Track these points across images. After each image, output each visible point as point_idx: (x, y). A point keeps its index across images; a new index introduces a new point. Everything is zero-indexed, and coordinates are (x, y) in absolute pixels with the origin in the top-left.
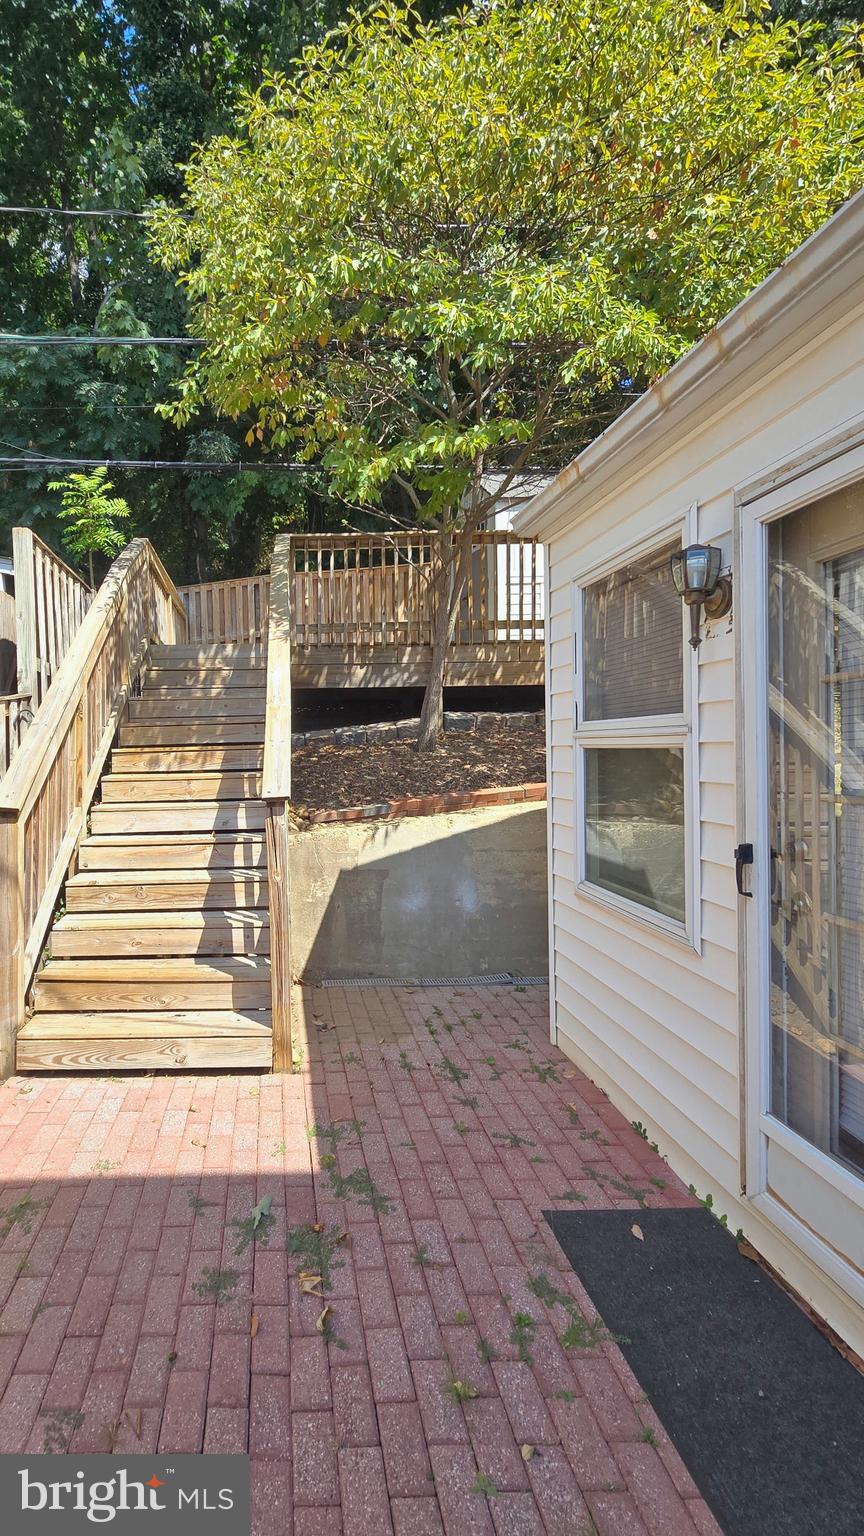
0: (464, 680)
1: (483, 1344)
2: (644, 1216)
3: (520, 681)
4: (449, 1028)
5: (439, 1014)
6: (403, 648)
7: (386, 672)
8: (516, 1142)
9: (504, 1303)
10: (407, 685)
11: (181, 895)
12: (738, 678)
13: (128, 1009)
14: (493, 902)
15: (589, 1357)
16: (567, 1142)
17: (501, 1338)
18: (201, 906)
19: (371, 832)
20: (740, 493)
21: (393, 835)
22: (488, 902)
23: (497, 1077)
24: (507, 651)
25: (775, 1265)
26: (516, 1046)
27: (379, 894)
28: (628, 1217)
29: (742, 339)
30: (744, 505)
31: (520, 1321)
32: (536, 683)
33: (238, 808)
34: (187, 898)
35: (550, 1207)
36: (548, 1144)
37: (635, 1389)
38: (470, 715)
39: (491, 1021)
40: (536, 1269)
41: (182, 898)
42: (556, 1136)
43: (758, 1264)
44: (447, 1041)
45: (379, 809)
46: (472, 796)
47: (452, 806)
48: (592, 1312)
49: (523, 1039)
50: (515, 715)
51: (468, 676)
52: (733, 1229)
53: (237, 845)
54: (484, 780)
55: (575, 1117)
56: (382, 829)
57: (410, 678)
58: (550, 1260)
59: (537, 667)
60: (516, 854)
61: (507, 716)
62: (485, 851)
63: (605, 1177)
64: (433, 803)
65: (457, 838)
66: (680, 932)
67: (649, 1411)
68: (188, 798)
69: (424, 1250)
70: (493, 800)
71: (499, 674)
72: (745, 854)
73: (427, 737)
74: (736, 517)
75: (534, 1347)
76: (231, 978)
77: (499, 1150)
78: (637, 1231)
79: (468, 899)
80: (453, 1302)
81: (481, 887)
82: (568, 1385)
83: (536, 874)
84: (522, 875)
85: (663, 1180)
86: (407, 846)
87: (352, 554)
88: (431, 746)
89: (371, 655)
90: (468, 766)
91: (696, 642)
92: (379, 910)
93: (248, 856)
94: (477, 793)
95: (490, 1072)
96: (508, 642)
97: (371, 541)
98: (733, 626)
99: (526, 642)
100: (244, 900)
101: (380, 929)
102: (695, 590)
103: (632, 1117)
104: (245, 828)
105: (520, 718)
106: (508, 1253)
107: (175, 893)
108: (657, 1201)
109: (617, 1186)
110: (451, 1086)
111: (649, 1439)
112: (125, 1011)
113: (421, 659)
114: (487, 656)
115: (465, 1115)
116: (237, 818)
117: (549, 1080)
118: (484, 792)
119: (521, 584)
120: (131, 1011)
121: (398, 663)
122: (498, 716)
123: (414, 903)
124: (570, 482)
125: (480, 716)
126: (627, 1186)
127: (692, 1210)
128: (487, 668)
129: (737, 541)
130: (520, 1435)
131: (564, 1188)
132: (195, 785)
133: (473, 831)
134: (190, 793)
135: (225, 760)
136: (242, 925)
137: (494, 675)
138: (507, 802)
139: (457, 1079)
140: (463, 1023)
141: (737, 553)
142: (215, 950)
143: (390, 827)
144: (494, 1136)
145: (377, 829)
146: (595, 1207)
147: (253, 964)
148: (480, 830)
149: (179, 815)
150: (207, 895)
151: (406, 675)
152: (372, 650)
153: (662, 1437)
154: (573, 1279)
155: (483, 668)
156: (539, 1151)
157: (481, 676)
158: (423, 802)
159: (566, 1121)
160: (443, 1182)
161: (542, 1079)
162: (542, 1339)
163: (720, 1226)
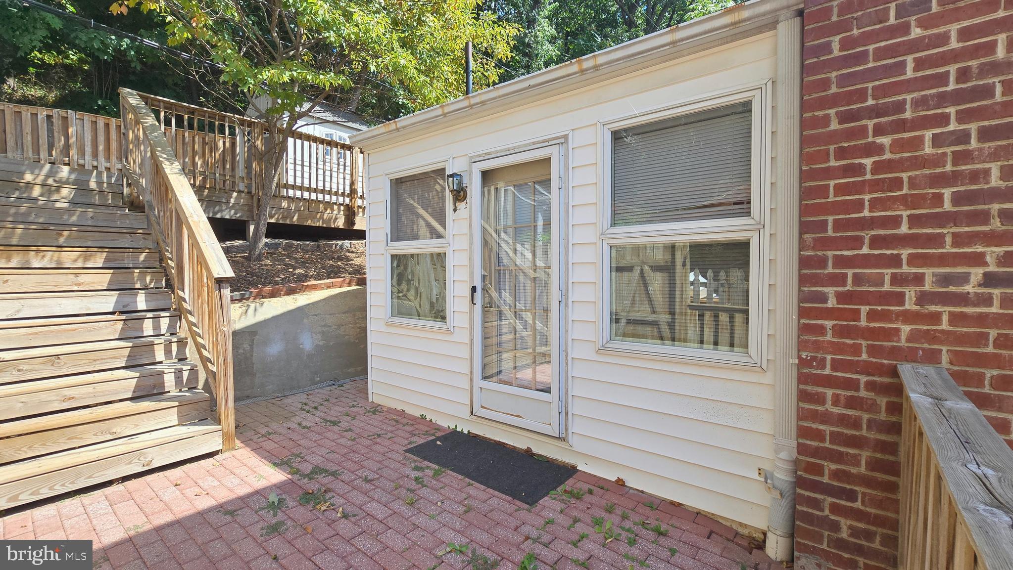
0: (273, 219)
1: (408, 490)
2: (438, 439)
3: (309, 223)
4: (316, 408)
5: (306, 404)
6: (231, 193)
7: (217, 208)
8: (379, 436)
9: (407, 477)
10: (234, 218)
11: (102, 359)
12: (470, 225)
13: (77, 446)
14: (321, 343)
15: (444, 477)
16: (399, 429)
17: (413, 485)
18: (123, 365)
19: (244, 308)
20: (471, 158)
21: (260, 310)
22: (319, 343)
23: (354, 418)
24: (301, 204)
25: (481, 434)
26: (354, 406)
27: (252, 346)
28: (434, 441)
29: (477, 104)
30: (474, 162)
31: (416, 479)
32: (317, 225)
33: (137, 294)
34: (108, 360)
35: (405, 449)
36: (392, 432)
37: (460, 477)
38: (277, 241)
39: (335, 401)
40: (413, 465)
41: (103, 361)
42: (394, 429)
43: (476, 436)
44: (318, 413)
45: (243, 295)
46: (303, 285)
47: (291, 292)
48: (437, 467)
49: (355, 403)
50: (305, 243)
51: (276, 217)
52: (466, 432)
53: (146, 320)
54: (306, 277)
55: (397, 421)
56: (253, 306)
57: (236, 213)
58: (415, 461)
59: (318, 216)
60: (332, 316)
61: (301, 243)
62: (316, 315)
63: (419, 434)
64: (279, 290)
65: (300, 309)
66: (445, 326)
67: (466, 479)
68: (76, 288)
69: (366, 478)
70: (315, 288)
71: (295, 218)
72: (474, 289)
73: (257, 252)
74: (470, 166)
75: (425, 482)
76: (177, 404)
77: (374, 440)
78: (438, 443)
79: (308, 342)
80: (389, 485)
81: (314, 335)
82: (441, 485)
83: (343, 325)
84: (336, 327)
85: (439, 428)
86: (269, 316)
87: (191, 120)
88: (259, 258)
89: (205, 194)
90: (291, 270)
91: (455, 210)
92: (252, 356)
93: (157, 327)
94: (305, 284)
95: (349, 419)
96: (301, 199)
97: (207, 115)
98: (468, 206)
99: (313, 200)
100: (164, 356)
101: (253, 368)
102: (455, 190)
103: (417, 413)
104: (145, 308)
105: (308, 245)
106: (399, 465)
107: (96, 358)
108: (439, 434)
109: (425, 435)
110: (335, 427)
111: (470, 485)
112: (74, 448)
113: (243, 202)
114: (289, 206)
115: (349, 435)
116: (136, 302)
117: (378, 413)
118: (309, 283)
119: (303, 165)
120: (80, 447)
121: (228, 202)
122: (295, 243)
123: (275, 349)
124: (390, 129)
125: (285, 242)
126: (426, 433)
127: (451, 433)
128: (288, 213)
129: (470, 175)
130: (435, 502)
131: (406, 442)
132: (83, 278)
133: (309, 304)
134: (77, 285)
135: (107, 260)
136: (173, 370)
137: (293, 217)
138: (322, 289)
139: (336, 424)
140: (321, 405)
141: (470, 179)
142: (149, 392)
143: (258, 304)
144: (368, 436)
145: (249, 306)
146: (421, 443)
147: (187, 394)
148: (313, 303)
149: (77, 301)
150: (129, 356)
151: (233, 212)
152: (206, 191)
153: (471, 482)
154: (426, 463)
155: (286, 213)
156: (390, 435)
157: (284, 218)
158: (274, 289)
159: (394, 423)
160: (357, 457)
161: (374, 413)
162: (426, 480)
163: (461, 433)
